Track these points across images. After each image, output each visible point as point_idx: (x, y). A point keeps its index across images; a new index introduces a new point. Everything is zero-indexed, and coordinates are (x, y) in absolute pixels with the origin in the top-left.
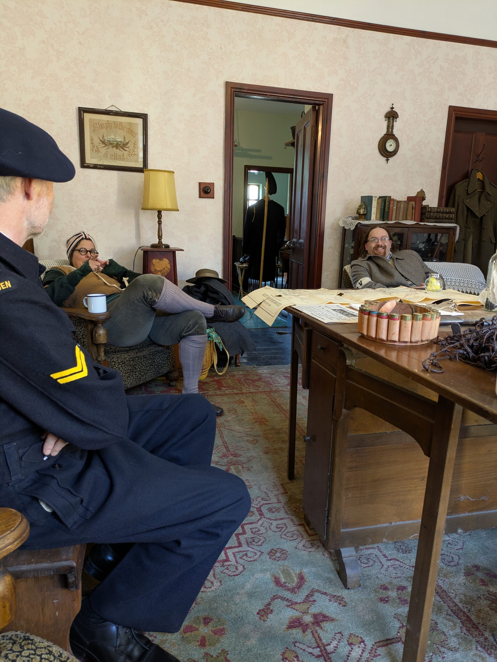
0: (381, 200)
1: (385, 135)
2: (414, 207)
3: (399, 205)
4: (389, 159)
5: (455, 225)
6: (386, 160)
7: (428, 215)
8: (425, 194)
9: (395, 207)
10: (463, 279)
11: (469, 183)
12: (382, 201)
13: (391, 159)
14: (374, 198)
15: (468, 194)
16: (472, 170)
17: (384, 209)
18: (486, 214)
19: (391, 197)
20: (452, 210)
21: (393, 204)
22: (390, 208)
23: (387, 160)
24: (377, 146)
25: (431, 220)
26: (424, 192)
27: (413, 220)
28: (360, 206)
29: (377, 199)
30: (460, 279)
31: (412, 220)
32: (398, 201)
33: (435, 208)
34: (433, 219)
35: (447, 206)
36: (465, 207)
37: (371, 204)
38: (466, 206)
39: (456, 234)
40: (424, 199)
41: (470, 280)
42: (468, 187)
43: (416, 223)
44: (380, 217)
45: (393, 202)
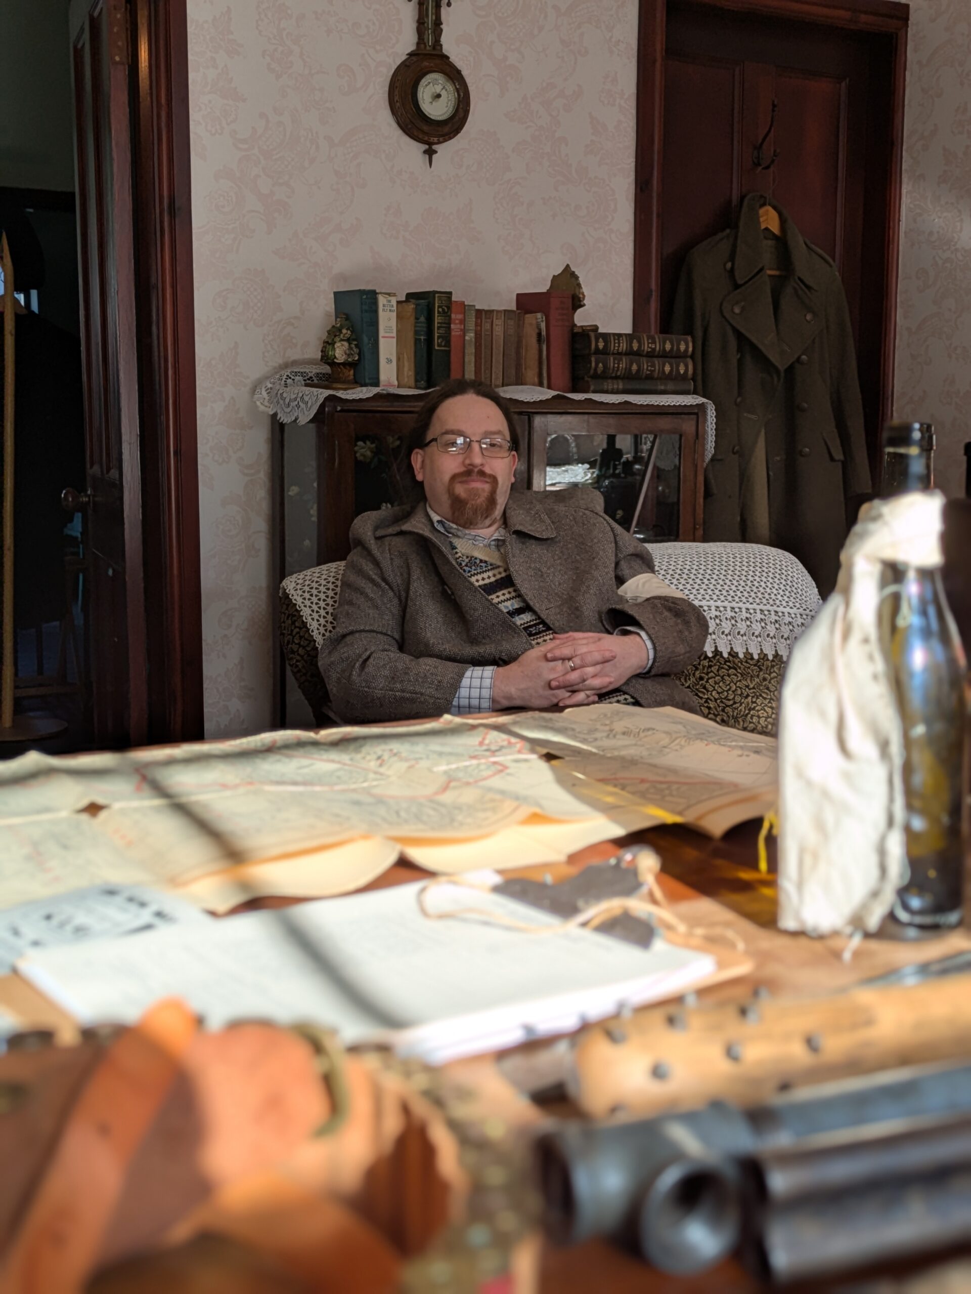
0: (411, 306)
1: (411, 55)
2: (544, 333)
3: (488, 326)
4: (435, 147)
5: (700, 400)
6: (425, 152)
7: (597, 365)
8: (579, 285)
9: (470, 336)
10: (744, 606)
11: (734, 246)
12: (416, 309)
13: (444, 150)
14: (382, 300)
15: (737, 286)
16: (742, 198)
17: (430, 341)
18: (804, 357)
19: (450, 293)
20: (683, 347)
21: (463, 322)
22: (453, 340)
23: (430, 153)
24: (386, 95)
25: (609, 385)
26: (577, 278)
27: (545, 382)
28: (334, 333)
29: (394, 303)
30: (734, 604)
31: (541, 384)
32: (479, 312)
33: (620, 335)
34: (617, 378)
35: (665, 328)
36: (730, 332)
37: (374, 323)
38: (735, 330)
39: (705, 432)
40: (577, 302)
41: (768, 607)
42: (732, 258)
43: (554, 397)
44: (417, 373)
45: (460, 316)
